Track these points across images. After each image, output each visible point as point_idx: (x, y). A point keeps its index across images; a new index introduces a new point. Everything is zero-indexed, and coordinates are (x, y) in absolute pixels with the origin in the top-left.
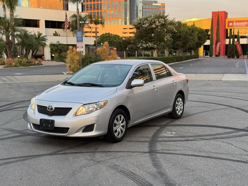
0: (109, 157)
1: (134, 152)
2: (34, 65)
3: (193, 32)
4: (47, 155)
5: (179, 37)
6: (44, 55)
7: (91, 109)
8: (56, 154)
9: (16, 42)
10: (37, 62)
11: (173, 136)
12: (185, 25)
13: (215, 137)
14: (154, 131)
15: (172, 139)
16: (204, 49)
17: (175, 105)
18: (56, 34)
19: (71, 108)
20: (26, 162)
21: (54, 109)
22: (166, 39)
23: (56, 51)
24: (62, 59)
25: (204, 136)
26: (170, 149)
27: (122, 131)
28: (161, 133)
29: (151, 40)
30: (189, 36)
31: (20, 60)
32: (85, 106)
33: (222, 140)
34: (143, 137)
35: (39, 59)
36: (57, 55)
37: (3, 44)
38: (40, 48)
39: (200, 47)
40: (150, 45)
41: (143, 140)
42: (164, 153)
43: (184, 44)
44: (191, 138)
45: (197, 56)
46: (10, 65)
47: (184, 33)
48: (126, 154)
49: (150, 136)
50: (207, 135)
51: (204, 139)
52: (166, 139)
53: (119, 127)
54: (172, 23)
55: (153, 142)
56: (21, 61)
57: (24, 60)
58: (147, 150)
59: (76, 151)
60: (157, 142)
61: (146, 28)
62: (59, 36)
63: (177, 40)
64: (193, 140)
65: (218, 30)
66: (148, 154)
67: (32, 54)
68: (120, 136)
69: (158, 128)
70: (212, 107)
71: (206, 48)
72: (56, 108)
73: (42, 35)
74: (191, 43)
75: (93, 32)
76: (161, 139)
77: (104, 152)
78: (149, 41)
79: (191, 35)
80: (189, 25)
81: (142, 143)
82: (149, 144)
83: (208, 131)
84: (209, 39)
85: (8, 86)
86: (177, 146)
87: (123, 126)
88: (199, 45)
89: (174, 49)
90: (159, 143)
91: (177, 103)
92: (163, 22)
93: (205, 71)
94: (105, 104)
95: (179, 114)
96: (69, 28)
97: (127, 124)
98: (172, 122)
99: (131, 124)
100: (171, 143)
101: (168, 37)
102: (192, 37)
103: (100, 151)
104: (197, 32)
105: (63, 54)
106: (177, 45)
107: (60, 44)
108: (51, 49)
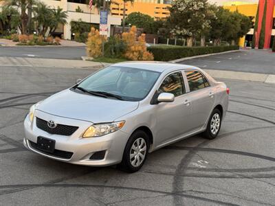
0: (121, 198)
1: (154, 191)
2: (51, 44)
3: (236, 19)
4: (43, 185)
5: (219, 24)
6: (63, 33)
7: (103, 130)
8: (53, 186)
9: (33, 16)
10: (54, 41)
11: (204, 167)
12: (227, 11)
13: (258, 174)
14: (182, 158)
15: (204, 172)
16: (246, 39)
17: (210, 123)
18: (78, 10)
19: (78, 128)
20: (14, 196)
21: (56, 125)
22: (203, 27)
23: (78, 29)
24: (83, 39)
25: (244, 170)
26: (201, 191)
27: (141, 158)
28: (190, 161)
29: (186, 26)
30: (230, 24)
31: (36, 37)
32: (95, 126)
33: (268, 179)
34: (167, 166)
35: (57, 38)
36: (78, 34)
37: (18, 18)
38: (60, 25)
39: (242, 37)
40: (185, 31)
41: (167, 170)
42: (192, 197)
43: (224, 33)
44: (228, 174)
45: (237, 47)
46: (24, 43)
47: (226, 20)
48: (143, 194)
49: (176, 164)
50: (249, 170)
51: (245, 177)
52: (195, 172)
53: (137, 154)
54: (212, 8)
55: (179, 176)
56: (37, 39)
57: (41, 38)
58: (170, 189)
59: (79, 183)
60: (184, 176)
61: (182, 12)
62: (82, 12)
63: (217, 28)
64: (231, 177)
65: (264, 17)
66: (171, 197)
67: (50, 32)
68: (138, 165)
69: (186, 152)
70: (255, 123)
71: (249, 38)
72: (58, 125)
73: (63, 11)
74: (232, 33)
75: (121, 10)
76: (189, 172)
77: (115, 187)
78: (185, 28)
79: (233, 23)
80: (232, 10)
81: (165, 176)
82: (174, 179)
83: (249, 163)
84: (253, 28)
85: (16, 71)
86: (209, 185)
87: (142, 152)
88: (241, 35)
89: (212, 37)
90: (186, 177)
91: (213, 120)
92: (203, 7)
93: (246, 69)
94: (121, 125)
95: (214, 133)
96: (93, 4)
97: (148, 148)
98: (204, 143)
99: (153, 148)
100: (202, 180)
101: (206, 24)
102: (233, 25)
103: (111, 185)
104: (240, 20)
105: (84, 34)
106: (216, 34)
107: (82, 22)
108: (72, 28)
